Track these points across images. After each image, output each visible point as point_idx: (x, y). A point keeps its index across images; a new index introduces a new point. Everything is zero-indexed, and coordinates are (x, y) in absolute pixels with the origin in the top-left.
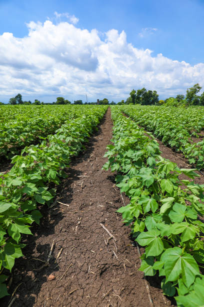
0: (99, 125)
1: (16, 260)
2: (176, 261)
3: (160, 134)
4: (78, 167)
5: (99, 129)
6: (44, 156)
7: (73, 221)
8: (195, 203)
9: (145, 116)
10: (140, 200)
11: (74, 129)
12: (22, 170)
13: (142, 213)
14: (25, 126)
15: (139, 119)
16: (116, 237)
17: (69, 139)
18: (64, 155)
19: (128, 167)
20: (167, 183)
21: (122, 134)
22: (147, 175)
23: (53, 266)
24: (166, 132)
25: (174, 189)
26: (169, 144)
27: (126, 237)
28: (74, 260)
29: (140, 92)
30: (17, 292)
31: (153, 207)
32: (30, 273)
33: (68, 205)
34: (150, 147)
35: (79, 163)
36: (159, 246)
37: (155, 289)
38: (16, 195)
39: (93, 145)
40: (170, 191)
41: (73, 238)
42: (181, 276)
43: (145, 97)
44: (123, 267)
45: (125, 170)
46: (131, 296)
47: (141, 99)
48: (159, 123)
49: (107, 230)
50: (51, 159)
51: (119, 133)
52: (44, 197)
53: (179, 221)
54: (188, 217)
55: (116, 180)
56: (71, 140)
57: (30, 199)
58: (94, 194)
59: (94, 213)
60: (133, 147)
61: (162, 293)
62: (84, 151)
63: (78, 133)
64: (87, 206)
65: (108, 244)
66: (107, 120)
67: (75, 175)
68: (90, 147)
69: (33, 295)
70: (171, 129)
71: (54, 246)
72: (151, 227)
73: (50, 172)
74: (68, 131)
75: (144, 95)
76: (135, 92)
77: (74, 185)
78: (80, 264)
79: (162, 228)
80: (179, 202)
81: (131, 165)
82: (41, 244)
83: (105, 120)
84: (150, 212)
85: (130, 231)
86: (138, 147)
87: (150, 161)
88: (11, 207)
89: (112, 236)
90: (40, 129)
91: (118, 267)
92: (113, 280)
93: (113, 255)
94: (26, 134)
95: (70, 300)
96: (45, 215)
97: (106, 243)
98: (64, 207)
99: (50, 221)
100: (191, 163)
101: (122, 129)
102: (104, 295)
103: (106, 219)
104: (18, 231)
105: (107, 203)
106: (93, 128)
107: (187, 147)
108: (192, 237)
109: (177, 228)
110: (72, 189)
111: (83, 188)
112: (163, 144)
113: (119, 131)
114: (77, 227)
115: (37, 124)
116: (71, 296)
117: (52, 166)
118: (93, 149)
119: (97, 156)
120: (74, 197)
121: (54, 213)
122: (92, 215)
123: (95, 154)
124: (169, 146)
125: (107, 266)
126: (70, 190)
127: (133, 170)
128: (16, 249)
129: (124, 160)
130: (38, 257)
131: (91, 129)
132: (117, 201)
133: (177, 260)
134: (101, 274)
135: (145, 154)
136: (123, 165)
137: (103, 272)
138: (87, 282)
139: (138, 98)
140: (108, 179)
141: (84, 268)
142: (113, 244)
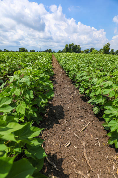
29: (70, 46)
43: (73, 49)
47: (71, 50)
75: (73, 47)
76: (68, 45)
139: (70, 49)
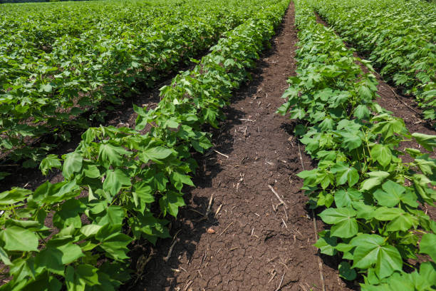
0: (273, 37)
1: (179, 208)
2: (372, 250)
3: (381, 59)
4: (240, 106)
5: (273, 44)
6: (199, 88)
7: (234, 176)
8: (422, 187)
9: (359, 24)
10: (335, 167)
11: (237, 46)
12: (174, 107)
13: (332, 184)
14: (166, 38)
15: (346, 27)
16: (287, 204)
17: (229, 62)
18: (223, 88)
19: (319, 115)
20: (383, 151)
21: (314, 58)
22: (352, 133)
23: (212, 221)
24: (394, 57)
25: (392, 162)
26: (395, 79)
27: (300, 207)
28: (235, 220)
30: (178, 236)
31: (351, 180)
32: (188, 222)
33: (227, 157)
34: (365, 88)
35: (240, 99)
36: (351, 228)
37: (330, 268)
38: (170, 138)
39: (262, 72)
40: (385, 164)
41: (234, 196)
42: (374, 266)
44: (293, 239)
45: (313, 119)
46: (299, 268)
48: (384, 39)
49: (277, 194)
50: (208, 94)
51: (308, 57)
52: (202, 145)
53: (389, 205)
54: (404, 202)
55: (294, 132)
56: (232, 65)
57: (186, 144)
58: (261, 146)
59: (260, 171)
60: (330, 82)
61: (339, 274)
62: (247, 81)
63: (242, 53)
64: (251, 160)
65: (277, 210)
66: (286, 28)
67: (236, 117)
68: (257, 76)
69: (194, 242)
70: (405, 52)
71: (213, 200)
72: (342, 203)
73: (208, 113)
74: (228, 49)
77: (235, 131)
78: (242, 225)
79: (360, 208)
80: (395, 180)
81: (324, 113)
82: (198, 195)
83: (283, 27)
84: (346, 186)
85: (307, 200)
86: (340, 84)
87: (360, 111)
88: (171, 154)
89: (282, 202)
90: (186, 43)
91: (287, 237)
92: (280, 248)
93: (282, 223)
94: (169, 51)
95: (230, 255)
96: (200, 164)
97: (274, 209)
98: (223, 157)
99: (205, 173)
100: (426, 118)
101: (314, 47)
102: (269, 260)
103: (276, 181)
104: (180, 181)
105: (279, 161)
106: (264, 43)
107: (429, 89)
108: (404, 229)
109: (384, 214)
110: (232, 136)
111: (246, 137)
112: (381, 79)
113: (309, 51)
114: (238, 184)
115: (182, 36)
116: (232, 252)
117: (210, 104)
118: (261, 79)
119: (267, 90)
120: (234, 147)
121: (210, 164)
122: (258, 173)
123: (265, 88)
124: (392, 83)
125: (273, 233)
126: (230, 137)
127: (328, 122)
128: (178, 198)
129: (313, 105)
130: (196, 209)
131: (261, 45)
132: (292, 161)
133: (374, 248)
134: (266, 239)
135: (352, 98)
136: (310, 111)
137: (269, 238)
138: (250, 243)
140: (282, 127)
141: (247, 229)
142: (283, 212)
